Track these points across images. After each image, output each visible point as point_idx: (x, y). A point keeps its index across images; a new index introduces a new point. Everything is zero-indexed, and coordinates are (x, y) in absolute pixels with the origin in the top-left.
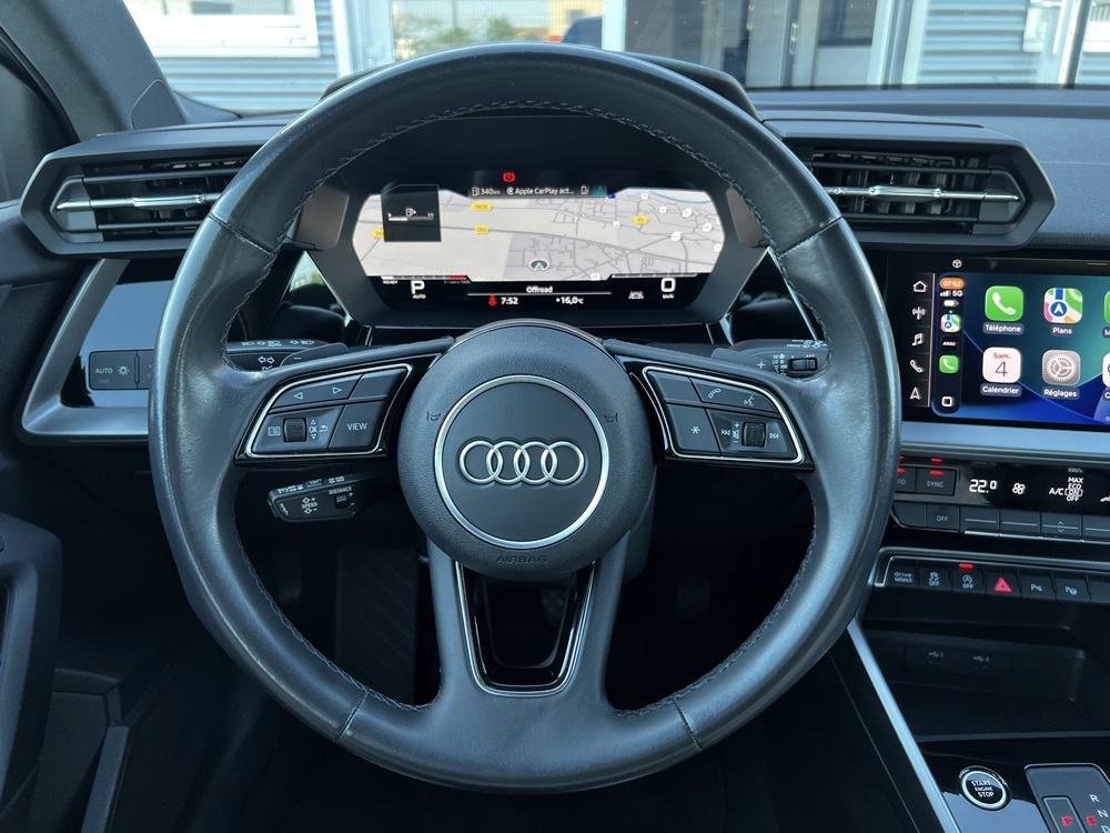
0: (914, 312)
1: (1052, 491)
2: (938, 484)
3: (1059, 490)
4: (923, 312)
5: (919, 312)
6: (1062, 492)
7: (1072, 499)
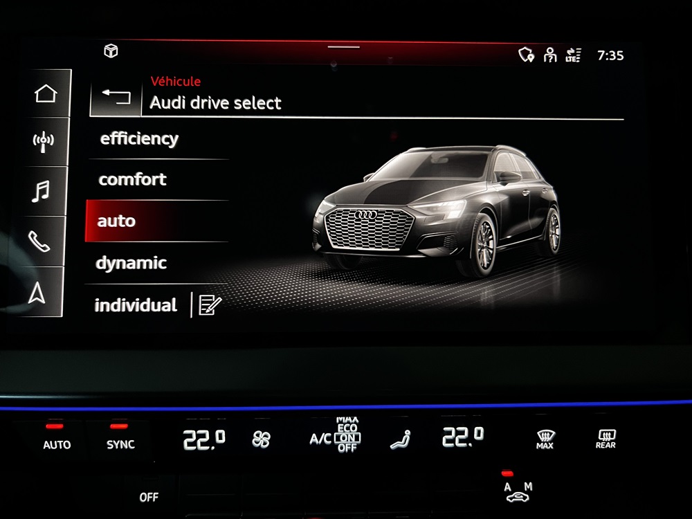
0: (36, 139)
1: (314, 439)
2: (126, 445)
3: (324, 436)
4: (51, 140)
5: (43, 141)
6: (328, 439)
7: (346, 449)
